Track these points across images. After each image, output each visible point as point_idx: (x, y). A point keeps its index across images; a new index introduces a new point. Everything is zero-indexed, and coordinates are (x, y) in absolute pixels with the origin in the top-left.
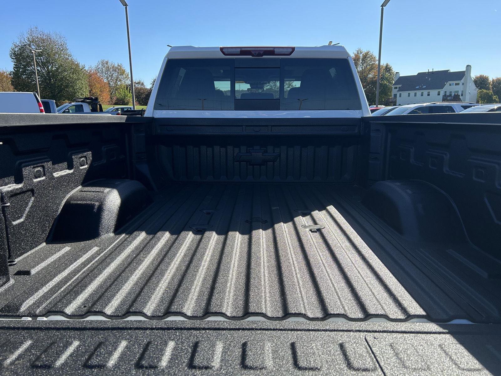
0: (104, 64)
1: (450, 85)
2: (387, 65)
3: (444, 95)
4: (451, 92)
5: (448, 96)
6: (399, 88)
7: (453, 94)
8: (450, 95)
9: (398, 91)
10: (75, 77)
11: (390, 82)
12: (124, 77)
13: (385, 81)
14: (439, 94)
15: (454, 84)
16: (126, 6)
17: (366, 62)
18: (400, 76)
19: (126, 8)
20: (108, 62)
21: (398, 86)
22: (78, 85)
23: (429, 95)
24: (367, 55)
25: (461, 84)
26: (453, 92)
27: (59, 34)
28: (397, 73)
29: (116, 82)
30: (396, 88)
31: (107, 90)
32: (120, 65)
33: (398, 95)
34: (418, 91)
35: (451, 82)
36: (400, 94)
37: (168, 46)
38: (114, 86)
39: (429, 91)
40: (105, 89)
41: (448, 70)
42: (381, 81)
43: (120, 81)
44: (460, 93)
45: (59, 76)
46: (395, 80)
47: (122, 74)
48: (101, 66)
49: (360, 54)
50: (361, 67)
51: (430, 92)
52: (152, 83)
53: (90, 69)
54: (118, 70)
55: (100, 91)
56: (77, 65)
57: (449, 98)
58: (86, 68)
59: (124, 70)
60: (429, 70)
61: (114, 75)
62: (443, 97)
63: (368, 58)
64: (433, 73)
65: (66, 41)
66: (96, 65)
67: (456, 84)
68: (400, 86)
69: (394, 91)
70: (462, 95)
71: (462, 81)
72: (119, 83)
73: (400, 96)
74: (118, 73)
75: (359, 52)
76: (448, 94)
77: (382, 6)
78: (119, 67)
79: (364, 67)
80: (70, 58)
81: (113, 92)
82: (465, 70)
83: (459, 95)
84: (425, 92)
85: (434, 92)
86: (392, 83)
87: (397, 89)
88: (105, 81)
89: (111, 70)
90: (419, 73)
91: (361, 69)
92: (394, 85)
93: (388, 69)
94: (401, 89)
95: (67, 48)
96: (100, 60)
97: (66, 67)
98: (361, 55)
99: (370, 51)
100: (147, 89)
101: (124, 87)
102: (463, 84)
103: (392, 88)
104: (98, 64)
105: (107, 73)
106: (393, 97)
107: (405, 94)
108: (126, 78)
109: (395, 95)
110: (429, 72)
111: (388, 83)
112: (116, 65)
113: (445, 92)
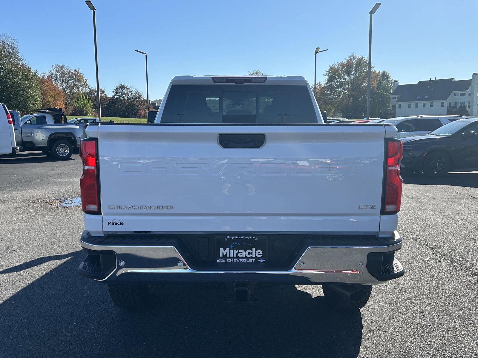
0: (58, 69)
1: (455, 95)
2: (384, 73)
3: (449, 106)
4: (456, 103)
5: (453, 108)
6: (398, 99)
7: (458, 106)
8: (456, 107)
9: (396, 102)
10: (27, 84)
11: (388, 92)
12: (82, 84)
13: (382, 90)
14: (443, 106)
15: (460, 94)
16: (94, 10)
17: (360, 69)
18: (399, 85)
19: (94, 12)
20: (63, 67)
21: (397, 96)
22: (30, 93)
23: (431, 106)
24: (361, 61)
25: (467, 94)
26: (459, 103)
27: (9, 36)
28: (395, 81)
29: (72, 89)
30: (394, 98)
31: (62, 99)
32: (77, 70)
33: (397, 106)
34: (419, 102)
35: (456, 92)
36: (400, 105)
37: (136, 51)
38: (70, 94)
39: (431, 101)
40: (59, 98)
41: (453, 79)
42: (378, 90)
43: (77, 88)
44: (466, 105)
45: (8, 83)
46: (394, 90)
47: (80, 81)
48: (55, 71)
49: (353, 60)
50: (354, 74)
51: (432, 103)
52: (114, 91)
53: (43, 75)
54: (75, 75)
55: (54, 100)
56: (29, 71)
57: (454, 110)
58: (39, 74)
59: (82, 77)
60: (430, 78)
61: (70, 82)
62: (447, 108)
63: (362, 64)
64: (436, 81)
65: (17, 44)
66: (50, 70)
67: (462, 94)
68: (399, 96)
69: (393, 102)
70: (469, 107)
71: (468, 90)
72: (76, 91)
73: (400, 107)
74: (75, 79)
75: (352, 58)
76: (453, 105)
77: (371, 13)
78: (76, 73)
79: (358, 74)
80: (21, 62)
81: (68, 101)
82: (471, 79)
83: (466, 107)
84: (428, 103)
85: (437, 104)
86: (391, 92)
87: (396, 99)
88: (60, 88)
89: (67, 76)
90: (420, 82)
91: (354, 77)
92: (392, 94)
93: (385, 76)
94: (400, 100)
95: (18, 51)
96: (54, 65)
97: (17, 73)
98: (354, 62)
99: (364, 56)
100: (108, 98)
101: (83, 96)
102: (470, 94)
103: (390, 98)
104: (52, 69)
105: (62, 79)
106: (391, 108)
107: (404, 105)
108: (84, 85)
109: (394, 106)
110: (431, 81)
111: (385, 92)
112: (73, 71)
113: (450, 103)
